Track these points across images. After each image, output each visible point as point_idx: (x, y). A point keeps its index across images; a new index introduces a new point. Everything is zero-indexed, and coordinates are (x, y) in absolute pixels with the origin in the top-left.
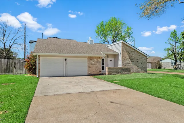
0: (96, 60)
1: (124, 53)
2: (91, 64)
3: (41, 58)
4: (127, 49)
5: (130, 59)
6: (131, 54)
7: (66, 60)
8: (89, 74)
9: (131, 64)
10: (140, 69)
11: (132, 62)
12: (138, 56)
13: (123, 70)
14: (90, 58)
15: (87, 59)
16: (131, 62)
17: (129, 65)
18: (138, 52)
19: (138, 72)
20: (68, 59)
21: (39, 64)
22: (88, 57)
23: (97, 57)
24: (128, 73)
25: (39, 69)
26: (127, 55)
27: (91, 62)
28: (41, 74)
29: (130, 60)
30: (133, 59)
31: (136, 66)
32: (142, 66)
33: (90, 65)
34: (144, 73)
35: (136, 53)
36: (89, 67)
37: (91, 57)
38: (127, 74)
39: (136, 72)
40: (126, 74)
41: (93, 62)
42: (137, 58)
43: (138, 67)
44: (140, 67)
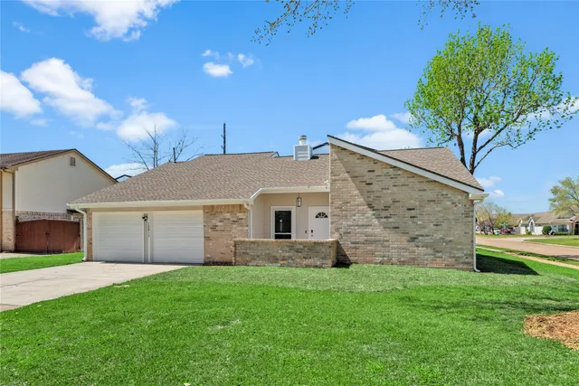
0: (228, 216)
1: (339, 184)
2: (214, 228)
3: (95, 215)
4: (357, 169)
5: (370, 206)
6: (375, 187)
7: (145, 218)
8: (208, 260)
9: (377, 230)
10: (430, 251)
11: (379, 217)
12: (416, 194)
13: (298, 251)
14: (211, 211)
15: (201, 212)
16: (375, 222)
17: (369, 230)
18: (414, 175)
19: (413, 261)
20: (154, 216)
21: (90, 229)
22: (204, 207)
23: (233, 206)
24: (318, 263)
25: (90, 243)
26: (357, 192)
27: (214, 221)
28: (95, 253)
29: (370, 213)
30: (386, 208)
31: (405, 238)
32: (438, 236)
33: (212, 234)
34: (448, 266)
35: (401, 180)
36: (207, 238)
37: (212, 207)
38: (316, 267)
39: (402, 263)
40: (308, 266)
41: (220, 224)
42: (412, 203)
43: (413, 239)
44: (428, 240)
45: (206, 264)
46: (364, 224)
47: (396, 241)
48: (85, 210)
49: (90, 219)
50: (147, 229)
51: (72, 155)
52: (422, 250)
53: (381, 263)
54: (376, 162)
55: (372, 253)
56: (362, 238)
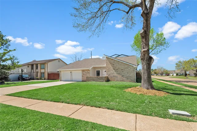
0: (86, 72)
1: (108, 65)
2: (84, 74)
3: (62, 72)
4: (111, 62)
5: (114, 69)
6: (115, 65)
7: (71, 72)
9: (115, 74)
10: (126, 78)
11: (116, 72)
12: (123, 67)
14: (83, 71)
16: (115, 72)
17: (114, 74)
18: (123, 63)
19: (123, 81)
20: (72, 72)
21: (61, 75)
22: (82, 70)
23: (87, 70)
25: (61, 78)
26: (111, 66)
28: (62, 80)
29: (114, 70)
30: (117, 70)
31: (121, 76)
32: (128, 75)
33: (83, 75)
34: (130, 82)
35: (120, 64)
36: (82, 76)
37: (83, 70)
38: (102, 82)
39: (121, 81)
42: (122, 69)
43: (123, 76)
44: (126, 76)
45: (82, 81)
46: (113, 73)
47: (119, 77)
48: (60, 71)
49: (61, 73)
50: (71, 74)
51: (59, 60)
52: (125, 78)
53: (116, 81)
54: (115, 60)
55: (115, 79)
56: (112, 76)
